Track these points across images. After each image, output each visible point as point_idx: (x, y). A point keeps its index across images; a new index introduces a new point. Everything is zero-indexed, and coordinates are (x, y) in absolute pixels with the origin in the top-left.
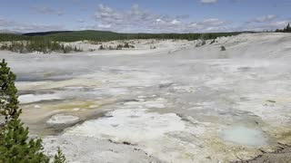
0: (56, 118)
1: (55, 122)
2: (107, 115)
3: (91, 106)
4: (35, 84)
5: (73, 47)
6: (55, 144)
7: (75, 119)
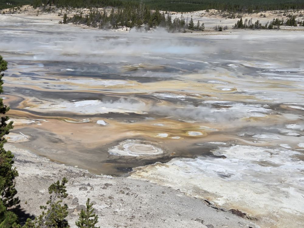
0: (126, 145)
1: (122, 153)
2: (215, 153)
3: (191, 134)
4: (108, 83)
5: (188, 22)
6: (108, 192)
7: (158, 152)
